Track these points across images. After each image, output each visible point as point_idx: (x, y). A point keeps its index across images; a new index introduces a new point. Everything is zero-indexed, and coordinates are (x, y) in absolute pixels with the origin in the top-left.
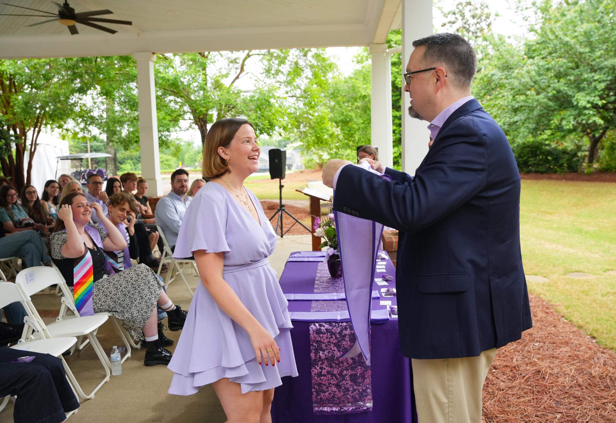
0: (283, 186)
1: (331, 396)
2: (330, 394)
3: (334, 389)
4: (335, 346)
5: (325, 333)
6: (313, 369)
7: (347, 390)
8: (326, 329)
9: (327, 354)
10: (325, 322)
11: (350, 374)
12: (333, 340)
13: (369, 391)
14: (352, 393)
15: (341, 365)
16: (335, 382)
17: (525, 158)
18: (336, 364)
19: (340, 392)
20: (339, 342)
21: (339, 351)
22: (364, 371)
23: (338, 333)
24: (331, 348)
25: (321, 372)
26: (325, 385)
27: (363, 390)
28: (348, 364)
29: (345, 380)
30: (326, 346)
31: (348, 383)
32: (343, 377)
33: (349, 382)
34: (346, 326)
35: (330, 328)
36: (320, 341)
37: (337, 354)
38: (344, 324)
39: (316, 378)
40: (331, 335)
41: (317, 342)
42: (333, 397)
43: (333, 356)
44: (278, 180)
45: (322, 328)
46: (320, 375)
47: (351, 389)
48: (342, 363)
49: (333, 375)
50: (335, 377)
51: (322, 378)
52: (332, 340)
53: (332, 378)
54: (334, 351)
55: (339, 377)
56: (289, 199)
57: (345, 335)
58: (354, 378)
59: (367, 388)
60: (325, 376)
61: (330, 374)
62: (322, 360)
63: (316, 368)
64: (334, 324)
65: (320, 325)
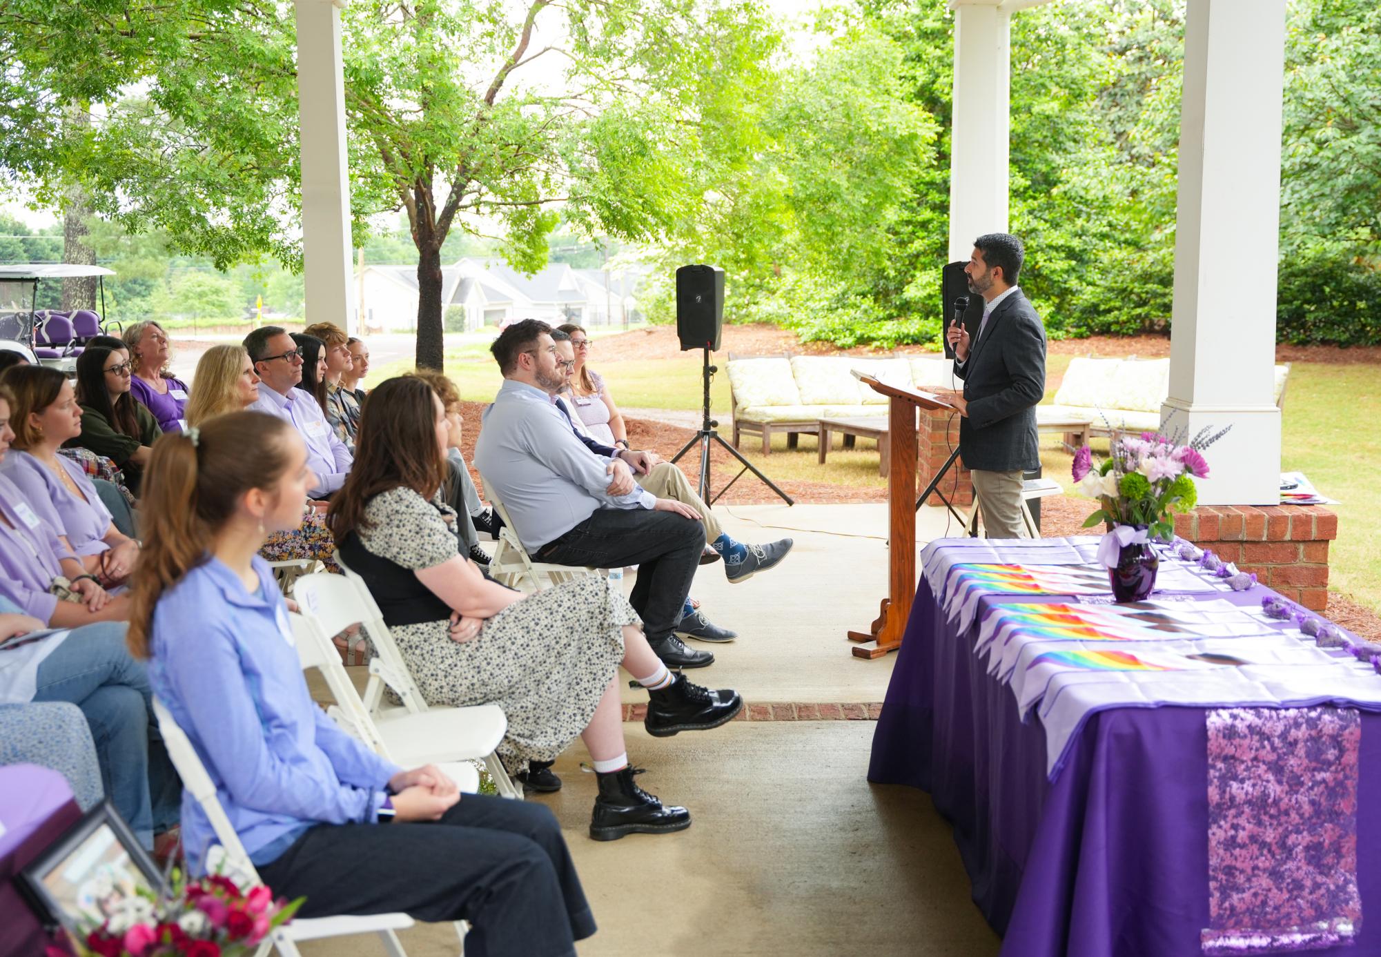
0: (714, 369)
1: (1258, 903)
2: (1255, 895)
3: (1265, 881)
4: (1269, 769)
5: (1245, 736)
6: (1214, 828)
7: (1298, 885)
8: (1249, 727)
9: (1250, 789)
10: (1244, 708)
11: (1304, 843)
12: (1267, 754)
13: (1352, 888)
14: (1311, 893)
15: (1283, 819)
16: (1267, 864)
17: (1297, 303)
18: (1271, 817)
19: (1281, 890)
20: (1279, 758)
21: (1280, 782)
22: (1341, 837)
23: (1279, 737)
24: (1259, 776)
25: (1234, 838)
26: (1242, 872)
27: (1337, 887)
28: (1301, 816)
29: (1294, 860)
30: (1247, 769)
31: (1298, 867)
32: (1289, 852)
33: (1303, 864)
34: (1295, 719)
35: (1258, 722)
36: (1233, 757)
37: (1274, 789)
38: (1292, 713)
39: (1221, 852)
40: (1261, 741)
41: (1225, 759)
42: (1264, 903)
43: (1265, 796)
44: (698, 353)
45: (1238, 723)
46: (1231, 843)
47: (1308, 883)
48: (1287, 813)
49: (1263, 844)
50: (1269, 851)
51: (1237, 851)
52: (1263, 753)
53: (1262, 855)
54: (1268, 781)
55: (1278, 852)
56: (641, 406)
57: (1296, 742)
58: (1315, 854)
59: (1347, 882)
60: (1243, 846)
61: (1256, 842)
62: (1238, 806)
63: (1220, 827)
64: (1266, 712)
65: (1234, 717)
